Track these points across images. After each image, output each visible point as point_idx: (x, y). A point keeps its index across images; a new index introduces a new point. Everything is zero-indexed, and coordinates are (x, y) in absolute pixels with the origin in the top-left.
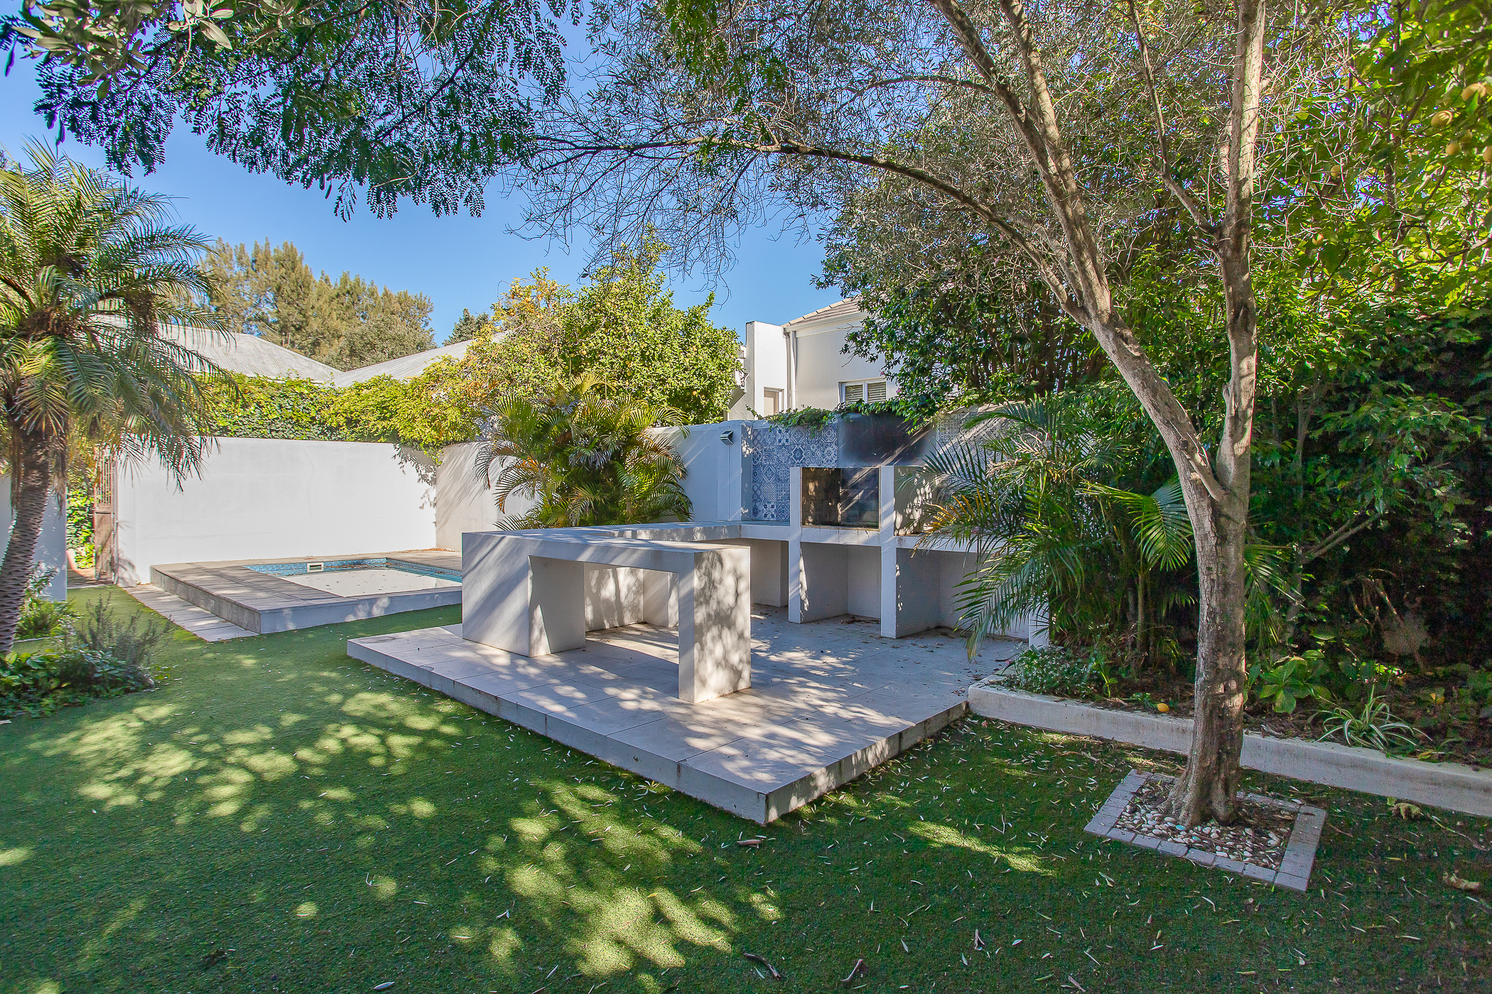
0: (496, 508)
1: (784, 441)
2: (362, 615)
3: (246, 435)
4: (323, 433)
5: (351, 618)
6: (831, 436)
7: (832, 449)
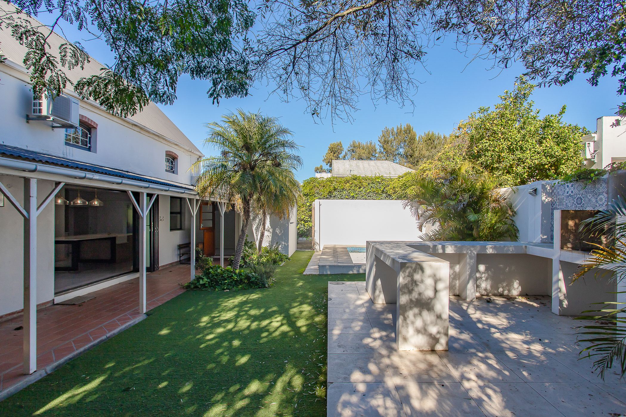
0: (418, 229)
1: (570, 192)
2: (355, 272)
3: (360, 199)
4: (387, 197)
5: (351, 272)
6: (602, 188)
7: (604, 197)
